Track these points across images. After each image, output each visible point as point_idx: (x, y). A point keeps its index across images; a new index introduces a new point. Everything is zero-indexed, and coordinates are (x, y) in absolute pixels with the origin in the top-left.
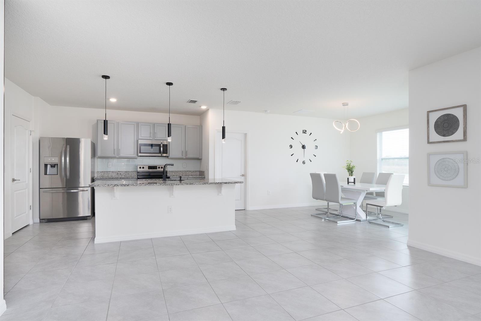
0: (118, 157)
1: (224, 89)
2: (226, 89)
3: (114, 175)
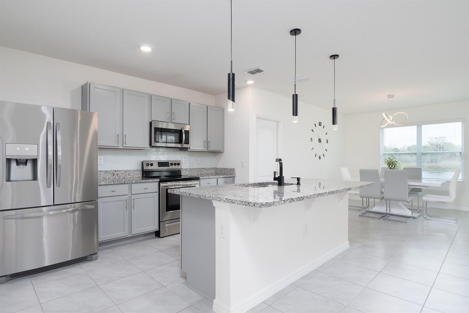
0: (122, 148)
1: (334, 57)
2: (338, 56)
3: (108, 177)
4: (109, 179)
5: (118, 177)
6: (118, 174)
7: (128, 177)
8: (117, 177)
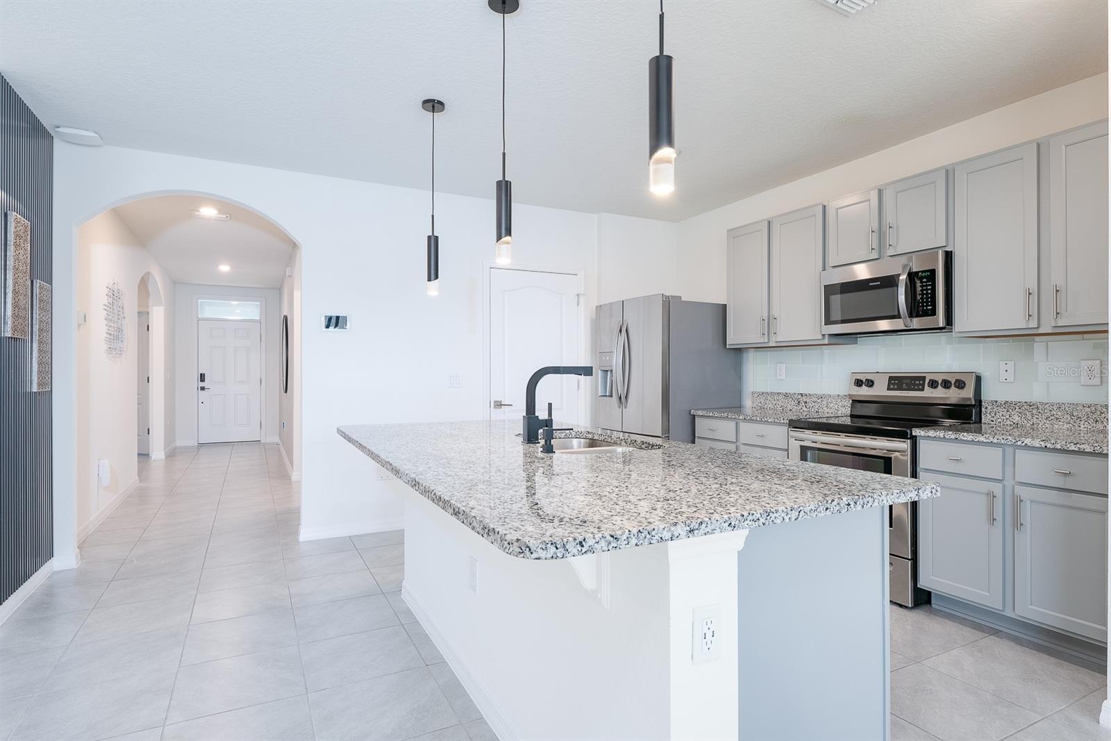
3: (789, 407)
4: (791, 410)
5: (806, 409)
6: (806, 402)
7: (826, 410)
8: (804, 408)
